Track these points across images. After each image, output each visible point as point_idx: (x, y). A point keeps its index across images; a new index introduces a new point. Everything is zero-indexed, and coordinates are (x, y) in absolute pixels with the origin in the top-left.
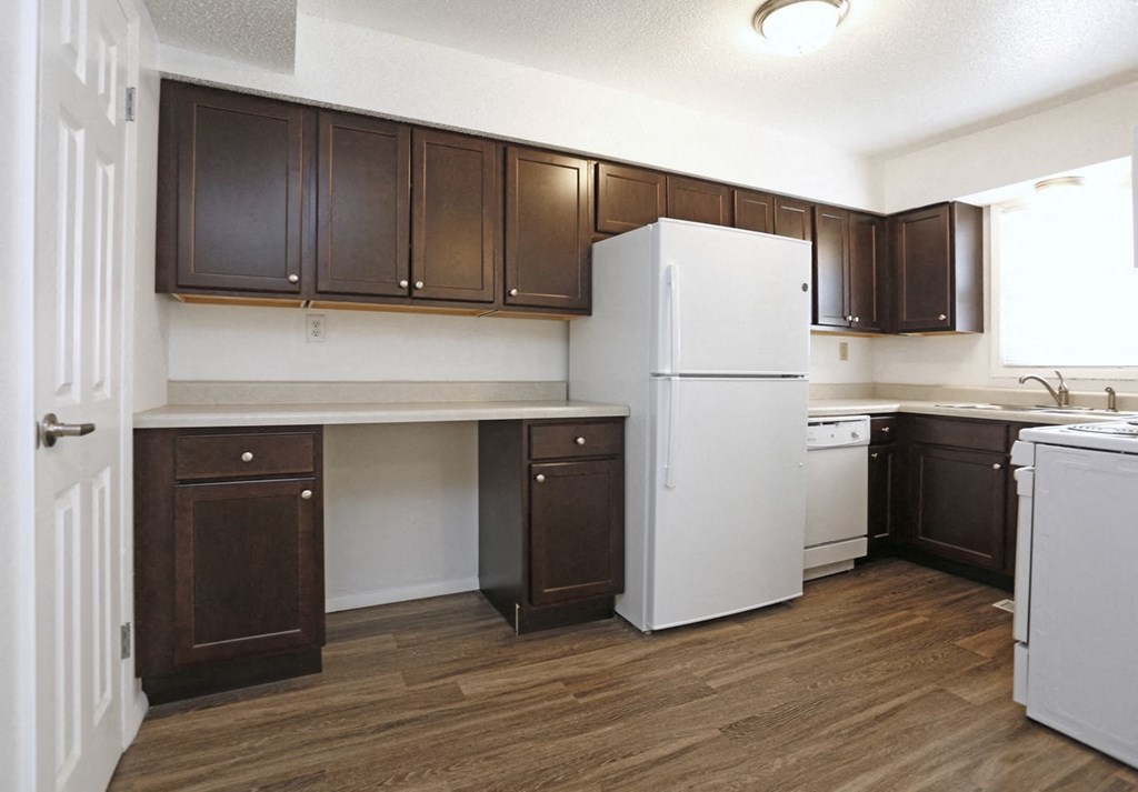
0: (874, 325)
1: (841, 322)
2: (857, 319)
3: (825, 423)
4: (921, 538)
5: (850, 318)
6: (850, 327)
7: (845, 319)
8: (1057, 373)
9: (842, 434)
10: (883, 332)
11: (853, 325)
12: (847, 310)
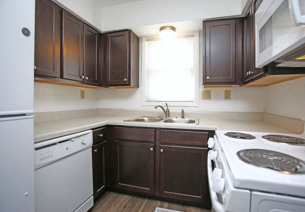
0: (96, 82)
1: (79, 79)
2: (87, 78)
3: (60, 142)
4: (119, 184)
5: (83, 77)
6: (83, 82)
7: (81, 77)
8: (166, 104)
9: (75, 146)
10: (100, 86)
11: (85, 81)
12: (81, 73)
